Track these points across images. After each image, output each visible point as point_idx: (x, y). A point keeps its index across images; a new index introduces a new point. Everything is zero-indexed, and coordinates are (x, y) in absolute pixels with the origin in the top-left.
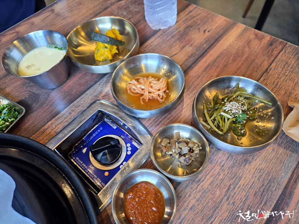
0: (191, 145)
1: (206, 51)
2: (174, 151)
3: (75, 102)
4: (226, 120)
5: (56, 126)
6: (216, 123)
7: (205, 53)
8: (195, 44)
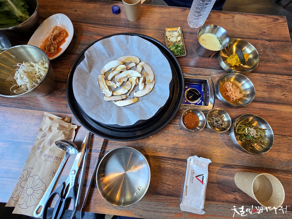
0: (223, 123)
1: (272, 103)
2: (216, 118)
3: (202, 69)
4: (244, 131)
5: (188, 70)
6: (239, 128)
7: (270, 103)
8: (272, 95)
